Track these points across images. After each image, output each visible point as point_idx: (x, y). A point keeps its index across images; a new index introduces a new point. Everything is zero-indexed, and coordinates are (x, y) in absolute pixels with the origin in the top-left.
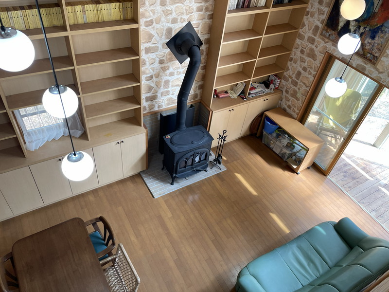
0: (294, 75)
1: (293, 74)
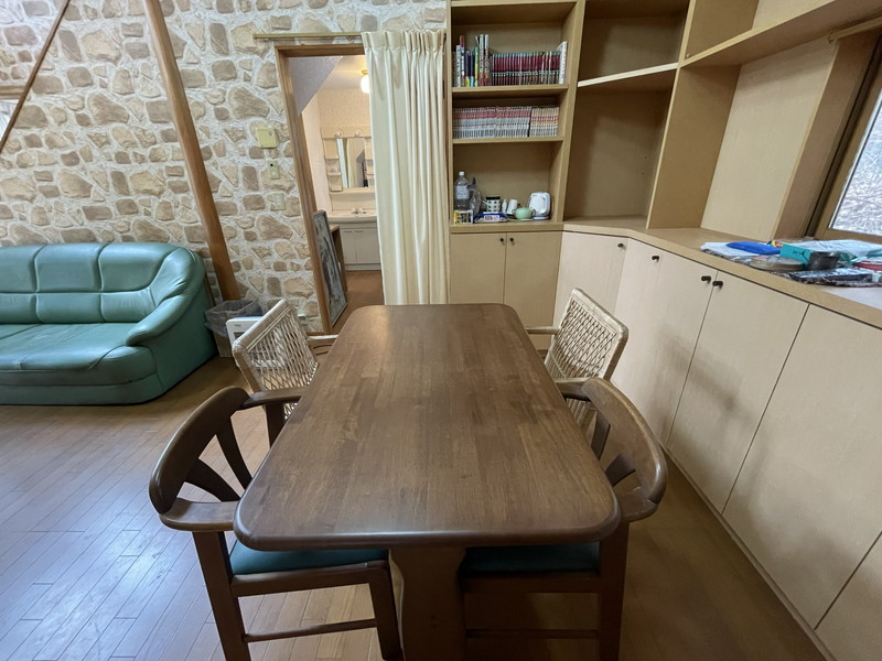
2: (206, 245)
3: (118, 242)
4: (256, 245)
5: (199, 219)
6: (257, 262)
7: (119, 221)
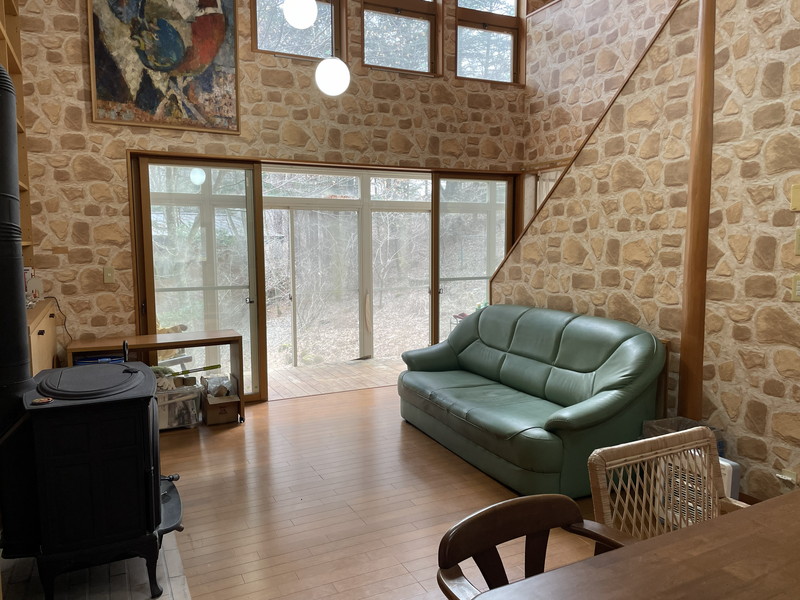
0: (69, 239)
1: (63, 239)
2: (679, 336)
3: (590, 316)
4: (748, 347)
5: (681, 301)
6: (740, 372)
7: (599, 293)
